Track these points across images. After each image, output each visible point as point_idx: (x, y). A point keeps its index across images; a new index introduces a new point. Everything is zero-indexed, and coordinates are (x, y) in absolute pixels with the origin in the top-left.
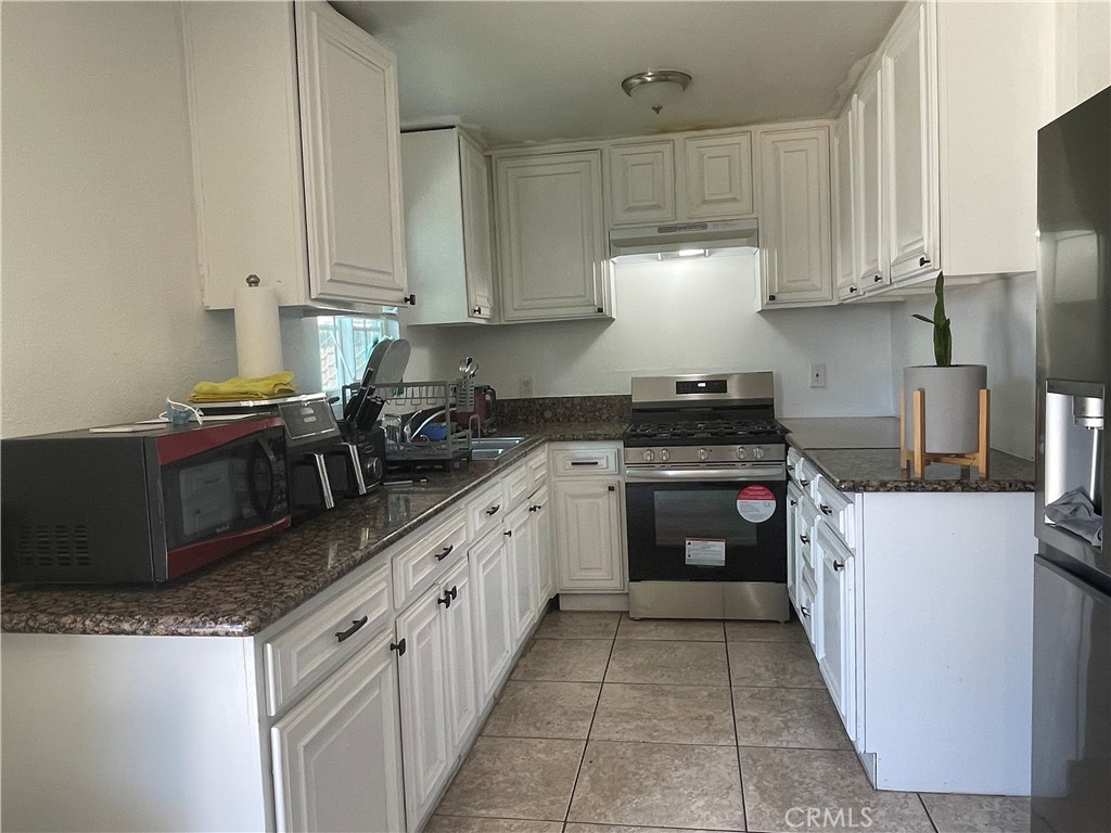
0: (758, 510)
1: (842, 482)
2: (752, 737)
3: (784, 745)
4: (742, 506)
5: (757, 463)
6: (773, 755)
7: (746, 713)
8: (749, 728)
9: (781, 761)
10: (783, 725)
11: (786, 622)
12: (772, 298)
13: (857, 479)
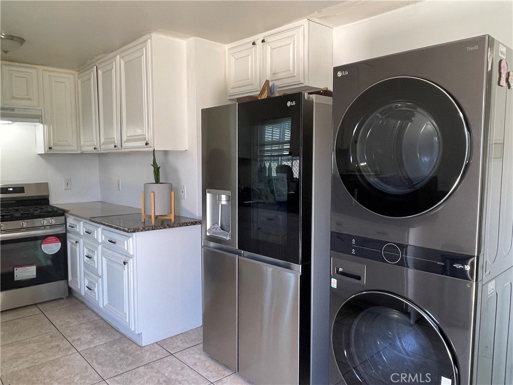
0: (52, 248)
1: (129, 229)
2: (82, 346)
3: (98, 344)
4: (44, 247)
5: (52, 226)
6: (95, 350)
7: (73, 338)
8: (79, 343)
9: (100, 350)
10: (92, 338)
11: (67, 297)
12: (50, 148)
13: (135, 227)
